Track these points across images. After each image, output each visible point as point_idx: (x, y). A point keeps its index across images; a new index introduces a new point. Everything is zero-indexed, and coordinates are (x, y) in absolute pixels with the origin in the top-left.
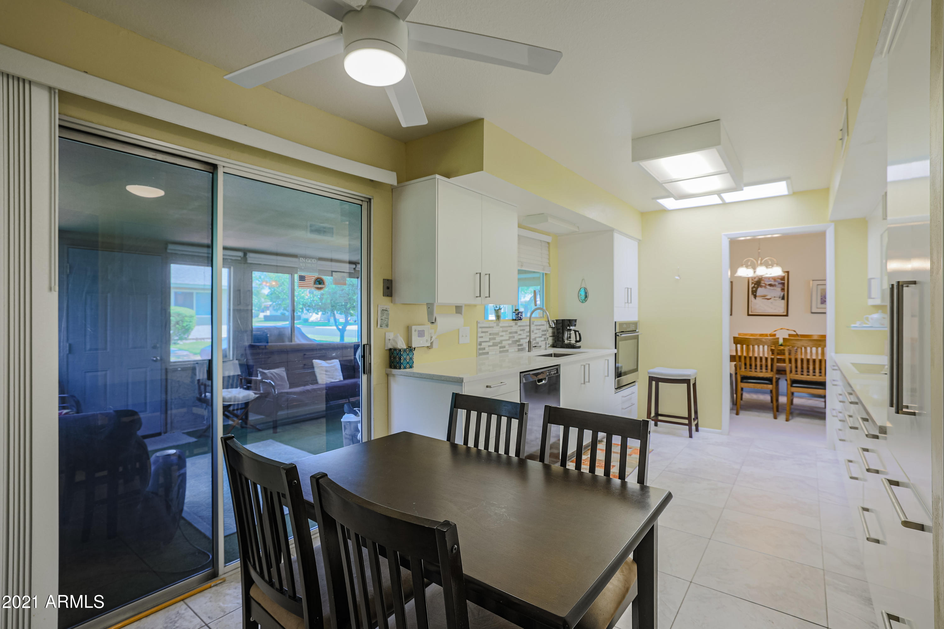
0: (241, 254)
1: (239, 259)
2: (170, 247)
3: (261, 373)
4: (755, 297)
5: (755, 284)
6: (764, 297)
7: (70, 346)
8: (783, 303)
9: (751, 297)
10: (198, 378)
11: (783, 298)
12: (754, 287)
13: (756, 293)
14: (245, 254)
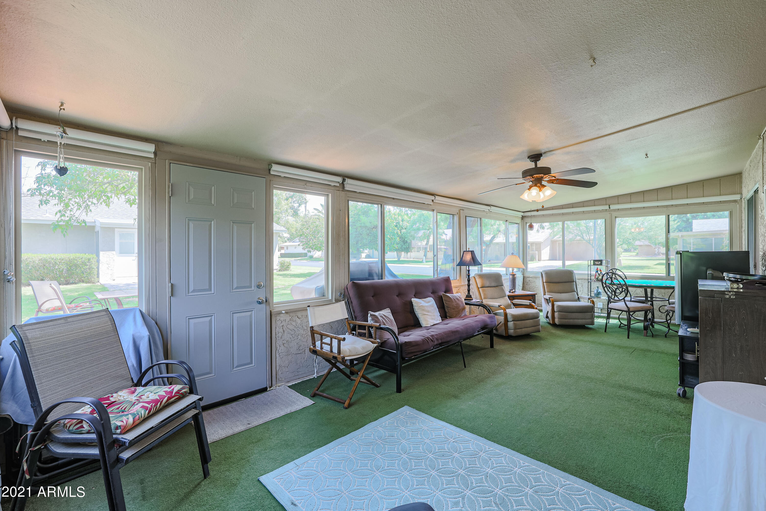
0: (340, 179)
1: (338, 185)
2: (275, 168)
3: (373, 317)
7: (172, 285)
10: (310, 325)
14: (344, 180)
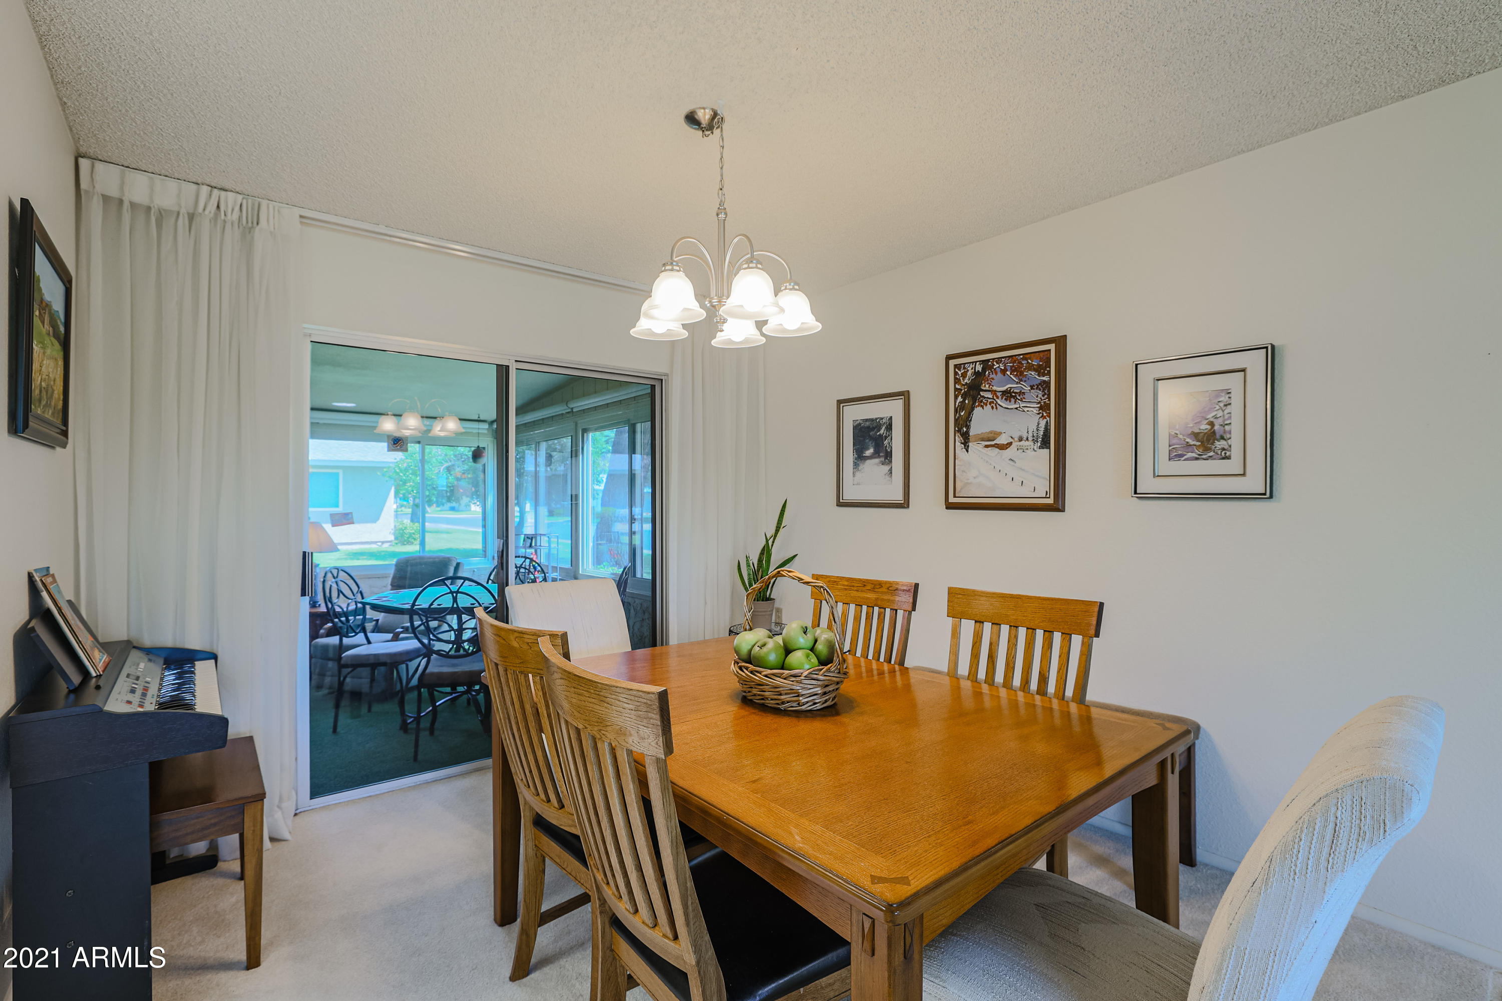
4: (966, 439)
5: (964, 396)
6: (990, 440)
8: (1043, 459)
9: (956, 441)
11: (1045, 444)
12: (962, 406)
13: (968, 427)
